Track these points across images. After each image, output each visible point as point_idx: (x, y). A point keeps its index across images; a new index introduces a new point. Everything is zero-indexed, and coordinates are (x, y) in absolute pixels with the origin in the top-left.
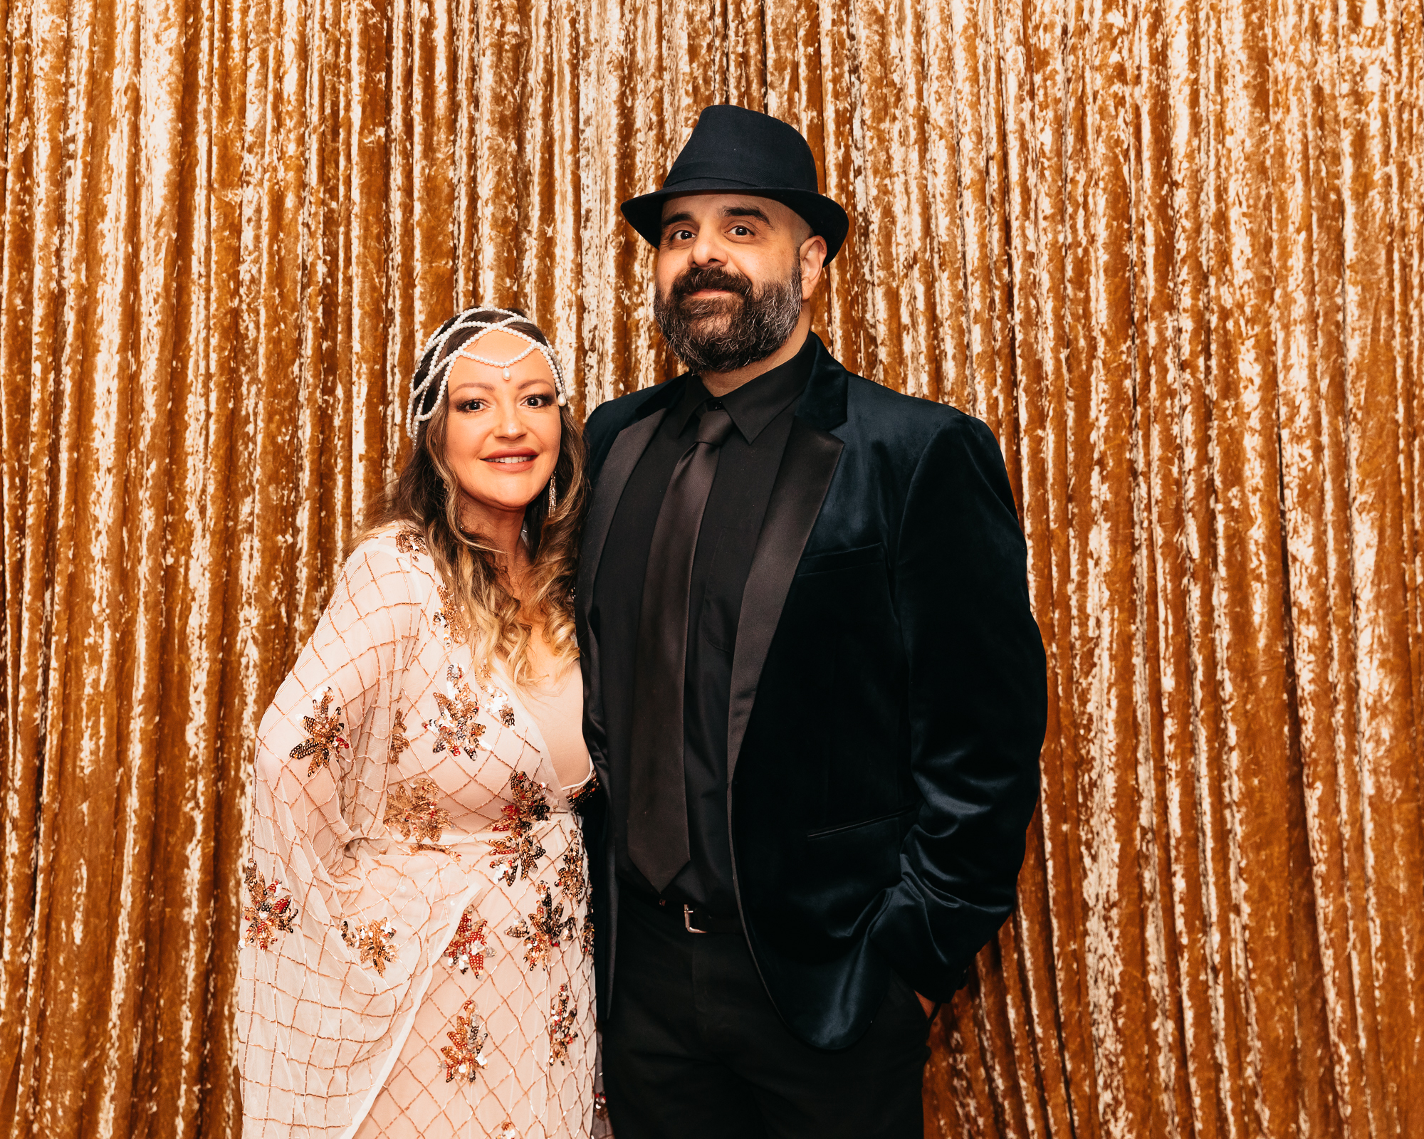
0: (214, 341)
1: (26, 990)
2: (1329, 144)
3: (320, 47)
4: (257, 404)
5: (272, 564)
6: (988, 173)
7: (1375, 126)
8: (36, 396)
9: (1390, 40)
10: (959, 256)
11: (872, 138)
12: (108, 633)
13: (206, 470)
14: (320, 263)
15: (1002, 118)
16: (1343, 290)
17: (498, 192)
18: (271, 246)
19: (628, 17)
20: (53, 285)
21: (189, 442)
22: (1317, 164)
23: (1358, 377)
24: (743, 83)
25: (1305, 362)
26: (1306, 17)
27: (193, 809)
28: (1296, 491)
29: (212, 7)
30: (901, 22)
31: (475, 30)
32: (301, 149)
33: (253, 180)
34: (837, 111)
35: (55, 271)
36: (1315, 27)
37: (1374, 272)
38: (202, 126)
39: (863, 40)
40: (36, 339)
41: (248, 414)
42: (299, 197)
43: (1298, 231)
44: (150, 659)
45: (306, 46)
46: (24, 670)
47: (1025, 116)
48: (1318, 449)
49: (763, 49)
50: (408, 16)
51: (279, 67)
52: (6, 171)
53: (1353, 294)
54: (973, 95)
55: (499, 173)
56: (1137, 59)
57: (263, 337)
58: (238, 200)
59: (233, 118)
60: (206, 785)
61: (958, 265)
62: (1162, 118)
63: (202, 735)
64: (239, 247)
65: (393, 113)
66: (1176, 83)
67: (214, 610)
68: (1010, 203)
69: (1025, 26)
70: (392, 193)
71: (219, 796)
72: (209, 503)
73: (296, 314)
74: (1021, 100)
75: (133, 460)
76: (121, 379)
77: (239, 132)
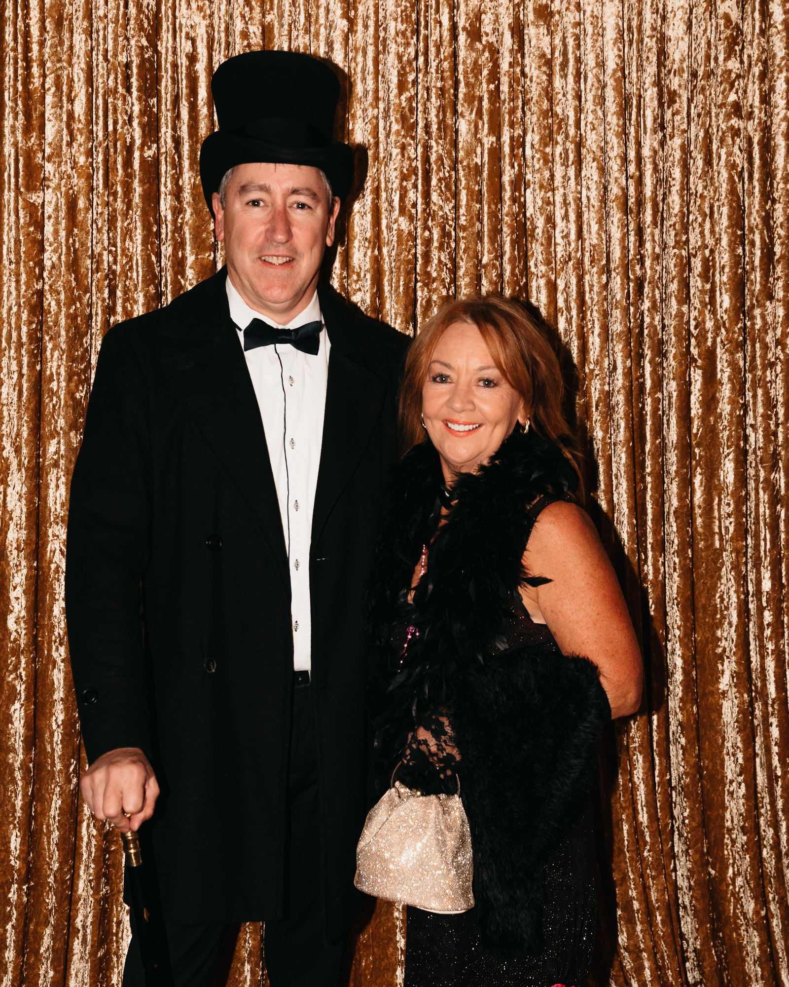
0: (24, 316)
3: (103, 74)
4: (59, 367)
6: (628, 189)
10: (605, 255)
11: (539, 160)
13: (20, 418)
14: (105, 253)
15: (639, 145)
18: (67, 240)
19: (351, 55)
21: (4, 395)
27: (14, 679)
29: (15, 39)
30: (564, 65)
32: (90, 160)
33: (52, 185)
34: (512, 138)
38: (8, 140)
39: (534, 79)
41: (52, 374)
42: (89, 199)
45: (92, 73)
47: (656, 145)
49: (456, 83)
50: (174, 52)
51: (71, 92)
54: (618, 125)
56: (750, 99)
57: (63, 313)
58: (40, 201)
59: (34, 134)
60: (26, 662)
61: (604, 262)
62: (767, 147)
63: (22, 625)
64: (43, 239)
65: (163, 130)
66: (776, 120)
67: (28, 527)
68: (643, 214)
69: (659, 72)
70: (163, 196)
71: (36, 671)
72: (24, 445)
73: (88, 295)
74: (655, 132)
77: (40, 145)
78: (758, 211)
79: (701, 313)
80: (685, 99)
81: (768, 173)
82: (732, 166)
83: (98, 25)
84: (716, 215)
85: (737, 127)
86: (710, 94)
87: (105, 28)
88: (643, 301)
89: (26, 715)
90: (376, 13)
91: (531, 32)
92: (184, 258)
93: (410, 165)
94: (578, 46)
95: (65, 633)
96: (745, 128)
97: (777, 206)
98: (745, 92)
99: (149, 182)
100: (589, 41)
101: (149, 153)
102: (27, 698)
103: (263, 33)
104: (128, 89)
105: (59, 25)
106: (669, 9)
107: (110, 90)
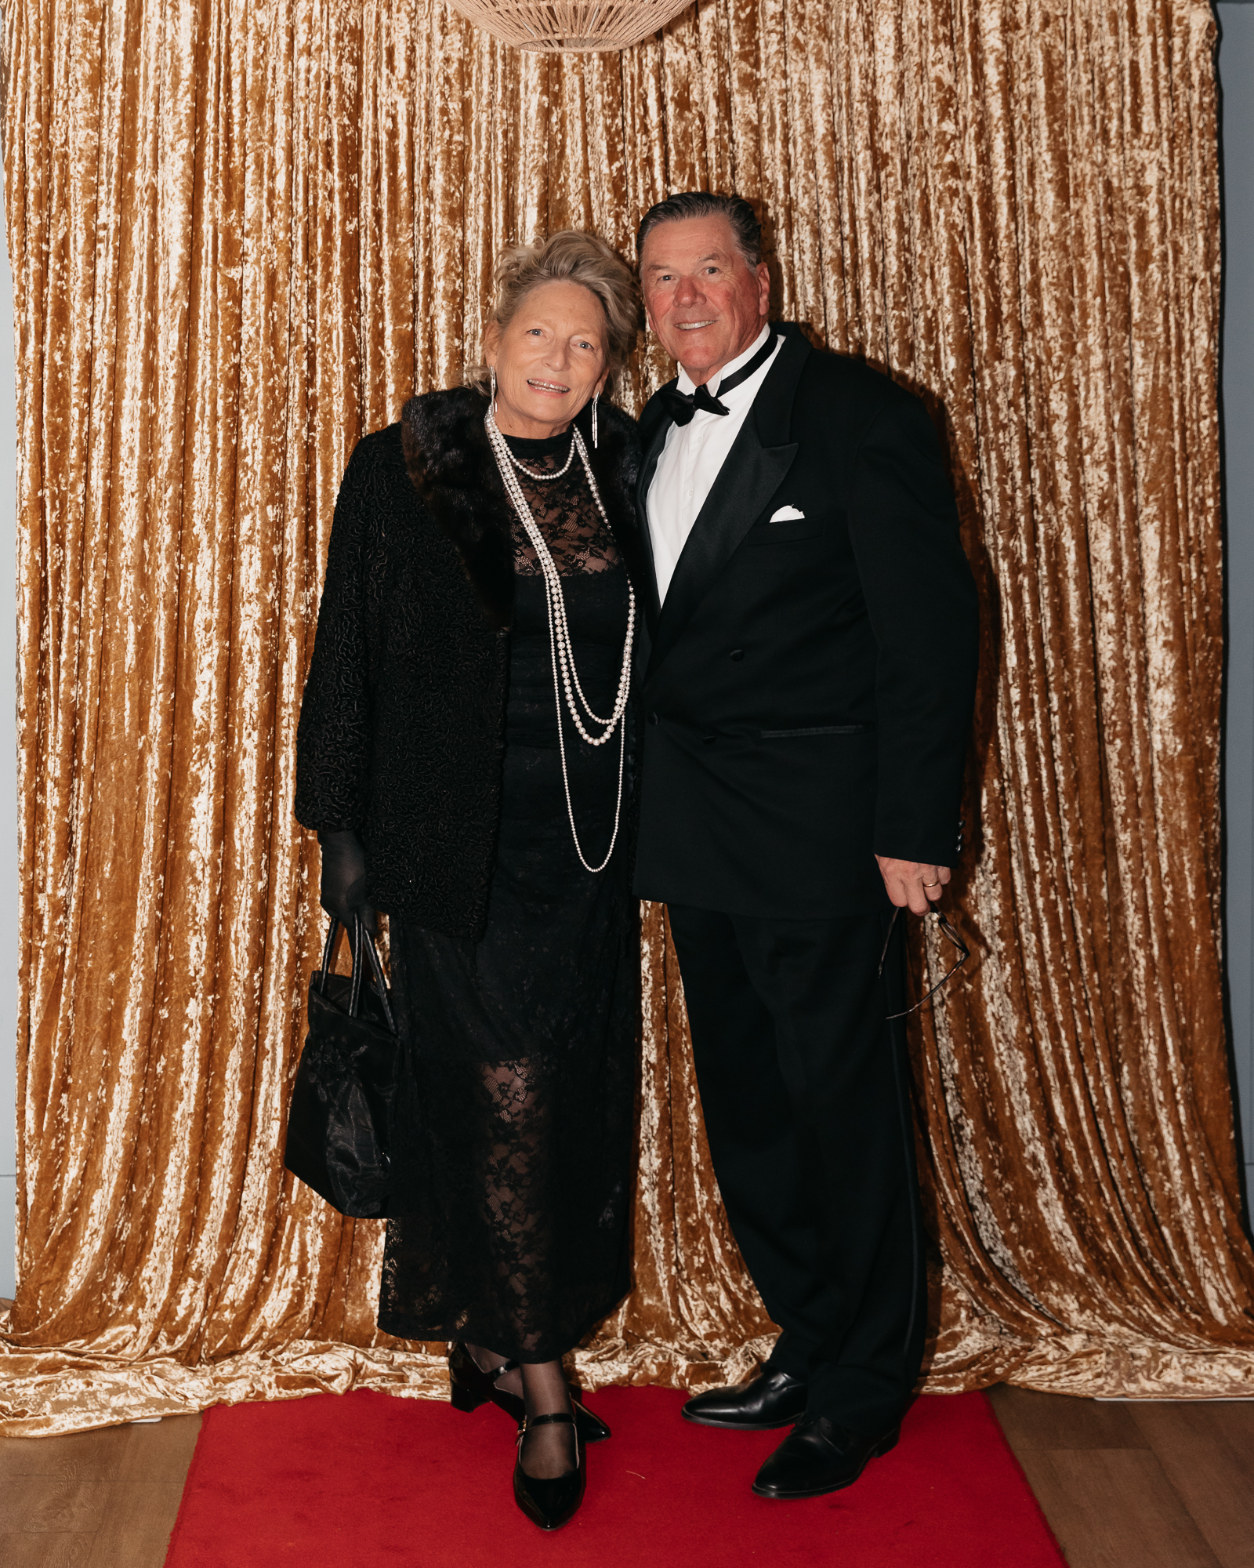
0: (221, 390)
1: (66, 917)
2: (1117, 227)
4: (255, 440)
5: (269, 570)
6: (842, 251)
7: (1153, 212)
8: (74, 435)
9: (1165, 144)
12: (131, 627)
13: (213, 493)
14: (304, 326)
15: (852, 207)
16: (1131, 347)
17: (449, 269)
18: (267, 314)
20: (88, 346)
21: (196, 471)
22: (1108, 243)
23: (1143, 413)
24: (648, 181)
25: (1102, 400)
26: (1098, 125)
28: (1096, 505)
29: (217, 121)
30: (772, 130)
31: (429, 140)
32: (289, 235)
33: (251, 259)
35: (89, 334)
36: (1105, 132)
37: (1154, 329)
38: (207, 216)
39: (742, 145)
40: (75, 390)
41: (247, 448)
42: (287, 273)
43: (1095, 297)
44: (168, 646)
45: (292, 151)
46: (64, 657)
47: (872, 206)
48: (1112, 471)
49: (666, 153)
50: (376, 129)
51: (272, 170)
52: (48, 254)
53: (1139, 347)
54: (830, 188)
55: (449, 254)
56: (968, 158)
57: (260, 386)
58: (237, 276)
59: (234, 211)
60: (217, 749)
61: (822, 325)
62: (988, 206)
63: (213, 709)
64: (240, 314)
65: (362, 204)
66: (996, 179)
67: (221, 607)
68: (861, 276)
69: (872, 134)
71: (226, 760)
72: (217, 521)
73: (286, 367)
74: (870, 193)
75: (153, 486)
76: (143, 421)
77: (240, 221)
78: (981, 271)
80: (897, 161)
81: (990, 232)
82: (952, 226)
83: (300, 105)
84: (937, 276)
85: (954, 187)
86: (926, 155)
87: (306, 108)
89: (215, 807)
90: (582, 86)
91: (736, 99)
92: (384, 329)
94: (785, 113)
95: (259, 717)
96: (964, 189)
97: (1002, 264)
98: (962, 152)
100: (797, 107)
101: (350, 227)
102: (217, 787)
103: (463, 109)
104: (329, 165)
105: (260, 105)
106: (878, 74)
107: (310, 167)
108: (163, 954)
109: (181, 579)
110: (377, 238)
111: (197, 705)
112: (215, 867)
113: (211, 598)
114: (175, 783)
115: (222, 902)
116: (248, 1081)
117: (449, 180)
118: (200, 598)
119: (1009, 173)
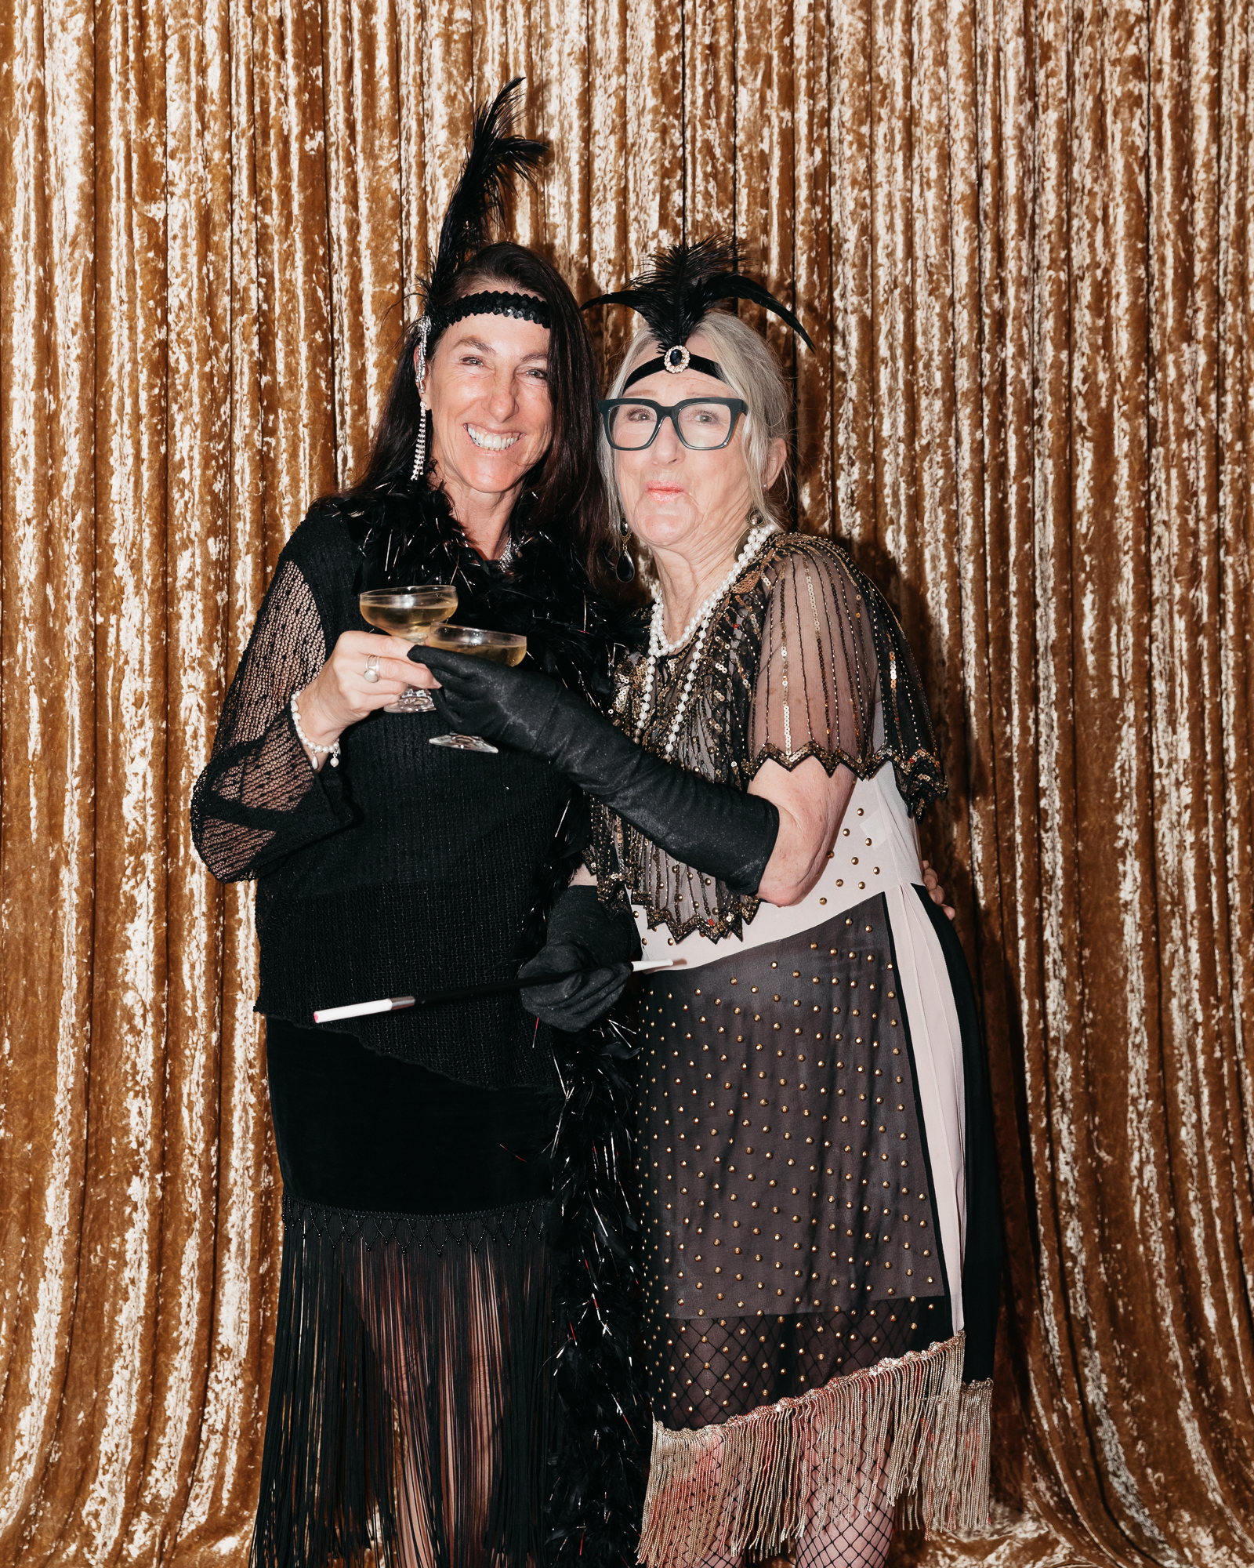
0: (143, 378)
3: (245, 36)
4: (192, 448)
5: (214, 626)
6: (980, 184)
11: (851, 143)
12: (34, 701)
13: (139, 521)
14: (253, 287)
15: (998, 120)
18: (200, 270)
21: (115, 489)
31: (420, 18)
32: (228, 156)
33: (179, 190)
34: (811, 113)
38: (116, 129)
39: (845, 28)
41: (182, 460)
42: (226, 211)
44: (84, 726)
45: (229, 32)
47: (1022, 120)
49: (734, 39)
51: (201, 60)
54: (966, 94)
56: (1159, 50)
57: (195, 372)
58: (160, 216)
59: (152, 121)
60: (155, 862)
61: (948, 292)
62: (1183, 120)
63: (149, 811)
64: (166, 269)
65: (332, 111)
66: (1196, 80)
67: (155, 676)
68: (1004, 220)
69: (1027, 14)
70: (333, 205)
71: (169, 876)
72: (145, 559)
73: (227, 346)
74: (1021, 101)
75: (55, 511)
76: (38, 419)
77: (160, 135)
78: (1169, 214)
79: (1091, 360)
80: (1062, 54)
81: (1184, 157)
82: (1130, 149)
84: (1111, 220)
85: (1136, 92)
86: (1103, 44)
88: (1004, 345)
89: (156, 937)
92: (362, 292)
93: (674, 156)
96: (1151, 95)
97: (1197, 205)
98: (1151, 41)
99: (312, 185)
101: (311, 145)
102: (157, 912)
104: (282, 54)
107: (255, 56)
108: (95, 1118)
109: (98, 637)
110: (351, 161)
111: (128, 803)
112: (159, 1013)
113: (141, 663)
114: (102, 904)
115: (169, 1056)
116: (207, 1279)
117: (450, 75)
118: (126, 662)
119: (1214, 72)
